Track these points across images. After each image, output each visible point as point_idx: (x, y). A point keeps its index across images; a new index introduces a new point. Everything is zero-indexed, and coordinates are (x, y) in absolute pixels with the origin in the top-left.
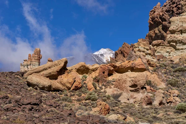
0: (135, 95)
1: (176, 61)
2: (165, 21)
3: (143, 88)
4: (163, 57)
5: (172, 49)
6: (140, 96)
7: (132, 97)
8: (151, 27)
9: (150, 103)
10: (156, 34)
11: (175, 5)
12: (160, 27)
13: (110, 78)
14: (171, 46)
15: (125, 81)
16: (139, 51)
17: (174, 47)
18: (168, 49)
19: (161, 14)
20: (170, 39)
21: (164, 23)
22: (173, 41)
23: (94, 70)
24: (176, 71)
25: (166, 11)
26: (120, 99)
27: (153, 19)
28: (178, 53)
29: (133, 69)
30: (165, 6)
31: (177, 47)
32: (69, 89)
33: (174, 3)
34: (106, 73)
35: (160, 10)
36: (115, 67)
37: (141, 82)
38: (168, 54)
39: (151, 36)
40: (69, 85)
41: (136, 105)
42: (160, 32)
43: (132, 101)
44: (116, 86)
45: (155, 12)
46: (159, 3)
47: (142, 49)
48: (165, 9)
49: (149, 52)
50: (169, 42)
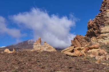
0: (100, 57)
1: (106, 44)
2: (94, 26)
3: (102, 55)
4: (101, 42)
5: (103, 39)
6: (102, 57)
7: (99, 57)
8: (88, 29)
9: (106, 59)
10: (91, 31)
11: (98, 20)
12: (92, 29)
13: (88, 52)
14: (103, 38)
15: (96, 53)
16: (93, 41)
17: (104, 39)
18: (102, 39)
19: (92, 24)
20: (102, 36)
21: (94, 27)
22: (103, 37)
23: (82, 49)
24: (108, 48)
25: (95, 23)
26: (95, 58)
27: (89, 25)
28: (105, 41)
29: (94, 48)
30: (94, 21)
31: (105, 39)
32: (78, 56)
33: (97, 20)
34: (87, 50)
35: (92, 22)
36: (89, 48)
37: (102, 53)
38: (102, 41)
39: (89, 32)
40: (78, 55)
41: (101, 60)
42: (92, 30)
43: (99, 59)
44: (93, 54)
45: (89, 23)
46: (91, 19)
47: (94, 40)
48: (94, 22)
49: (96, 41)
50: (102, 37)
